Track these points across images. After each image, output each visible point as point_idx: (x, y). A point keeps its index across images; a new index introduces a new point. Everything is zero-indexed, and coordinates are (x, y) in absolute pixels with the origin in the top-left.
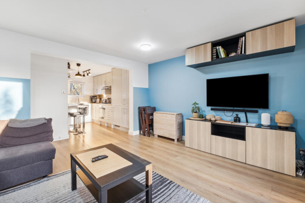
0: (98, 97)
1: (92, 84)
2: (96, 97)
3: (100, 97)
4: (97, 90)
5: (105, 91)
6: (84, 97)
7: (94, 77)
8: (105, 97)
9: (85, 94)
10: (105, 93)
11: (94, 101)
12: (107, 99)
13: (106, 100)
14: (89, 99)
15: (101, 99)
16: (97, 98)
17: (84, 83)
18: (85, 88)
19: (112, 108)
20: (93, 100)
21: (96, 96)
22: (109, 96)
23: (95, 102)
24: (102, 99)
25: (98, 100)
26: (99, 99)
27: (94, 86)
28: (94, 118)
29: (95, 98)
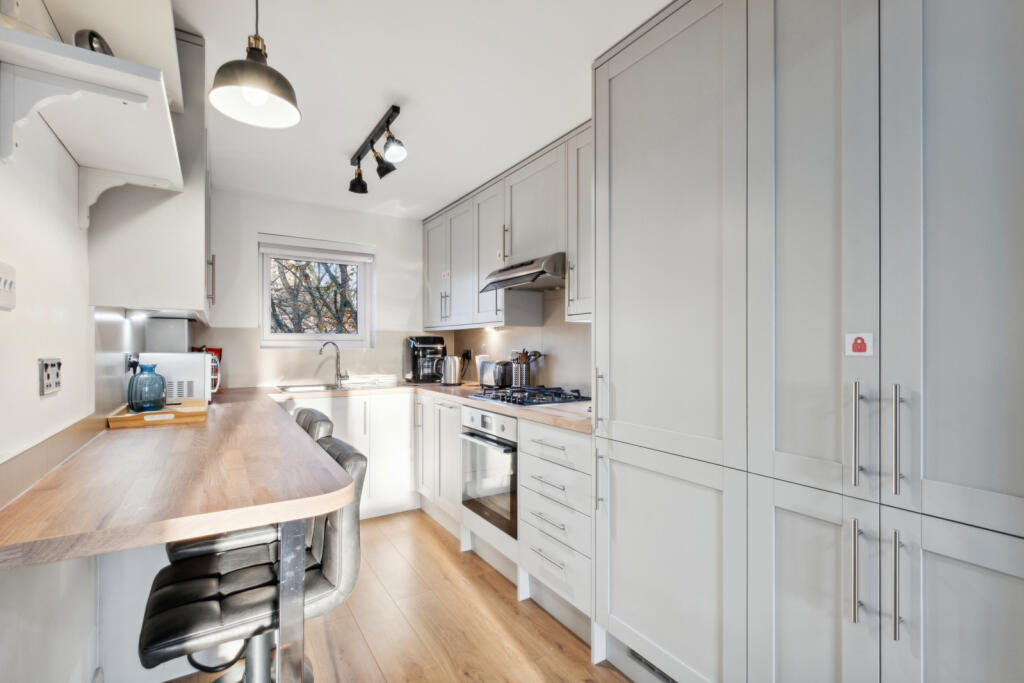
0: (450, 344)
1: (419, 265)
2: (439, 347)
3: (465, 344)
4: (444, 297)
5: (501, 304)
6: (372, 346)
7: (426, 221)
8: (497, 344)
9: (375, 328)
10: (501, 316)
11: (427, 371)
12: (509, 359)
13: (506, 365)
14: (398, 354)
15: (466, 357)
16: (444, 352)
17: (373, 256)
18: (375, 292)
19: (603, 466)
20: (421, 360)
21: (440, 340)
22: (534, 339)
23: (433, 379)
24: (478, 360)
25: (453, 364)
26: (457, 359)
27: (427, 274)
28: (425, 491)
29: (436, 352)
